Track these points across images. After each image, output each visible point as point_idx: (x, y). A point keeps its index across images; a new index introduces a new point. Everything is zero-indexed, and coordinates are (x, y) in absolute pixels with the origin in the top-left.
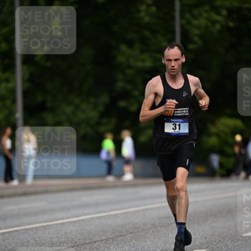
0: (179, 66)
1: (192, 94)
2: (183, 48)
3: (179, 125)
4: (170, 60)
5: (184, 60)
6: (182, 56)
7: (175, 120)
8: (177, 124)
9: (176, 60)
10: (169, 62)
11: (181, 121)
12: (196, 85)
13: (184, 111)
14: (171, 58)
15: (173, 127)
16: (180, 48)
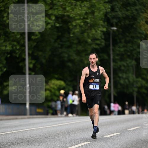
0: (95, 61)
1: (101, 74)
2: (97, 55)
3: (95, 86)
4: (91, 59)
5: (97, 60)
6: (97, 58)
7: (93, 84)
8: (95, 85)
9: (94, 59)
10: (91, 60)
11: (96, 84)
12: (102, 70)
13: (97, 80)
14: (92, 58)
15: (93, 86)
16: (96, 55)
